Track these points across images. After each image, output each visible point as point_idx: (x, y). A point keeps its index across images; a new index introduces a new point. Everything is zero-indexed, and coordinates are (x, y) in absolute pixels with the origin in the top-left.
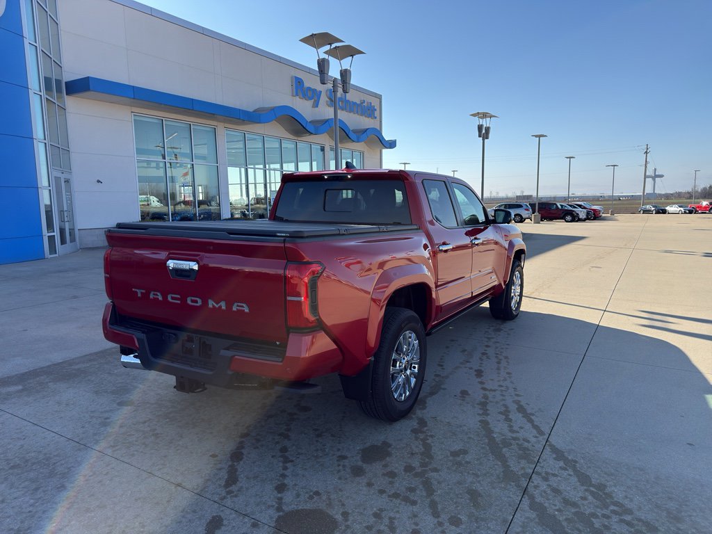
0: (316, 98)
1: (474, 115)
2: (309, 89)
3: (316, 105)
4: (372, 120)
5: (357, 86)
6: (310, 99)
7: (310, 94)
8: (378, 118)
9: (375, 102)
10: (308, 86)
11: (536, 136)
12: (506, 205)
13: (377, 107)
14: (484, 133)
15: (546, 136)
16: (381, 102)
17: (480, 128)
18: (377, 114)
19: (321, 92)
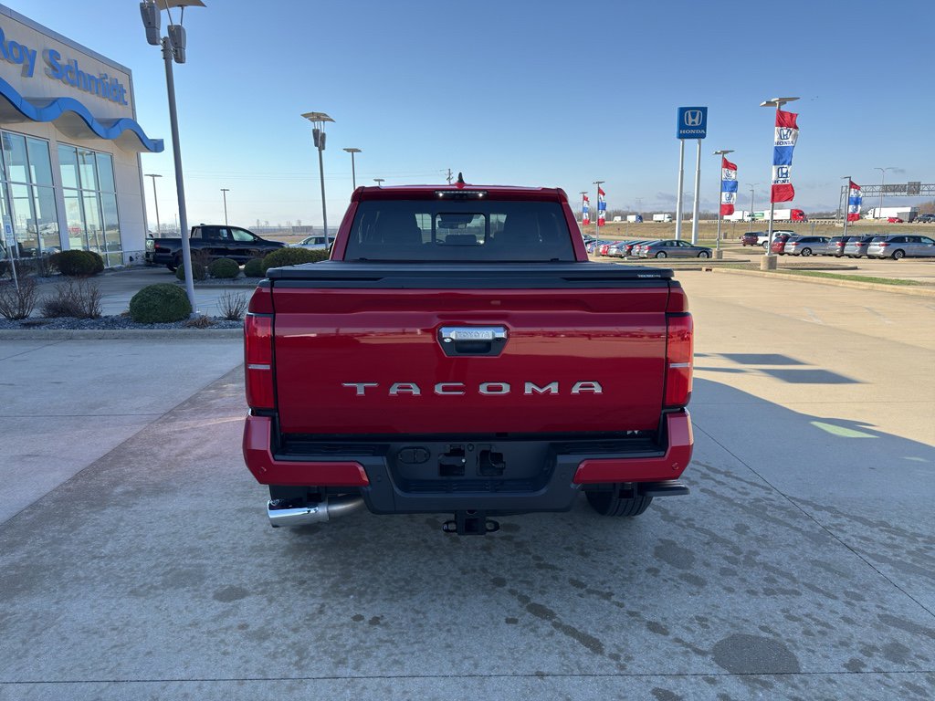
0: (27, 62)
1: (305, 116)
2: (13, 44)
3: (29, 71)
4: (120, 107)
5: (92, 52)
6: (18, 61)
7: (16, 52)
8: (129, 103)
9: (122, 80)
10: (11, 39)
11: (348, 150)
12: (316, 238)
13: (126, 88)
14: (319, 140)
15: (360, 151)
16: (130, 80)
17: (316, 133)
18: (127, 97)
19: (34, 52)
